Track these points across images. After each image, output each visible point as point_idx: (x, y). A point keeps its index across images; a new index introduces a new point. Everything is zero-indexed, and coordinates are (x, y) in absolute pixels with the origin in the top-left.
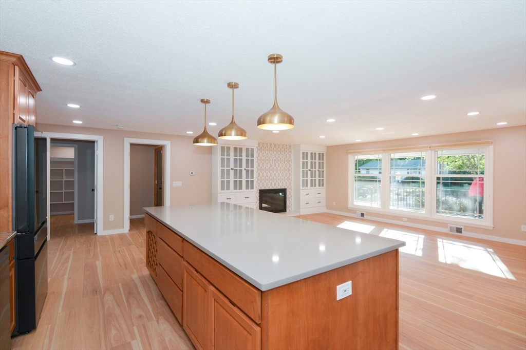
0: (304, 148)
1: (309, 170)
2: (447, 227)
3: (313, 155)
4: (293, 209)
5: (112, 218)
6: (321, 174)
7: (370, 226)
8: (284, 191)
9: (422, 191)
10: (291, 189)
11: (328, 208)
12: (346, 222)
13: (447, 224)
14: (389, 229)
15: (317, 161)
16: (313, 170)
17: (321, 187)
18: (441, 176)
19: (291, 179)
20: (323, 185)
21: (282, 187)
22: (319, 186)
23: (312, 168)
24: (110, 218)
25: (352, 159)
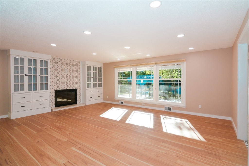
0: (88, 63)
1: (92, 77)
2: (164, 108)
3: (94, 68)
4: (81, 102)
6: (100, 80)
7: (125, 110)
8: (75, 91)
9: (152, 89)
10: (80, 89)
11: (104, 100)
12: (113, 108)
13: (164, 106)
14: (135, 111)
15: (97, 72)
16: (95, 77)
17: (100, 87)
18: (161, 79)
19: (80, 83)
20: (101, 86)
21: (74, 88)
22: (99, 87)
23: (94, 76)
25: (117, 71)
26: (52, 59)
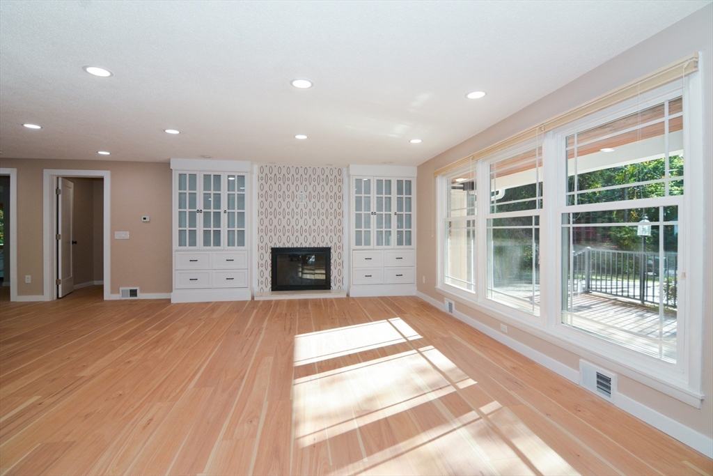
1: (373, 214)
3: (383, 185)
5: (28, 279)
6: (404, 221)
8: (325, 252)
10: (341, 248)
11: (418, 289)
15: (394, 196)
16: (384, 213)
17: (404, 246)
19: (341, 231)
20: (409, 243)
21: (323, 245)
22: (400, 243)
23: (382, 211)
24: (26, 279)
26: (266, 171)
